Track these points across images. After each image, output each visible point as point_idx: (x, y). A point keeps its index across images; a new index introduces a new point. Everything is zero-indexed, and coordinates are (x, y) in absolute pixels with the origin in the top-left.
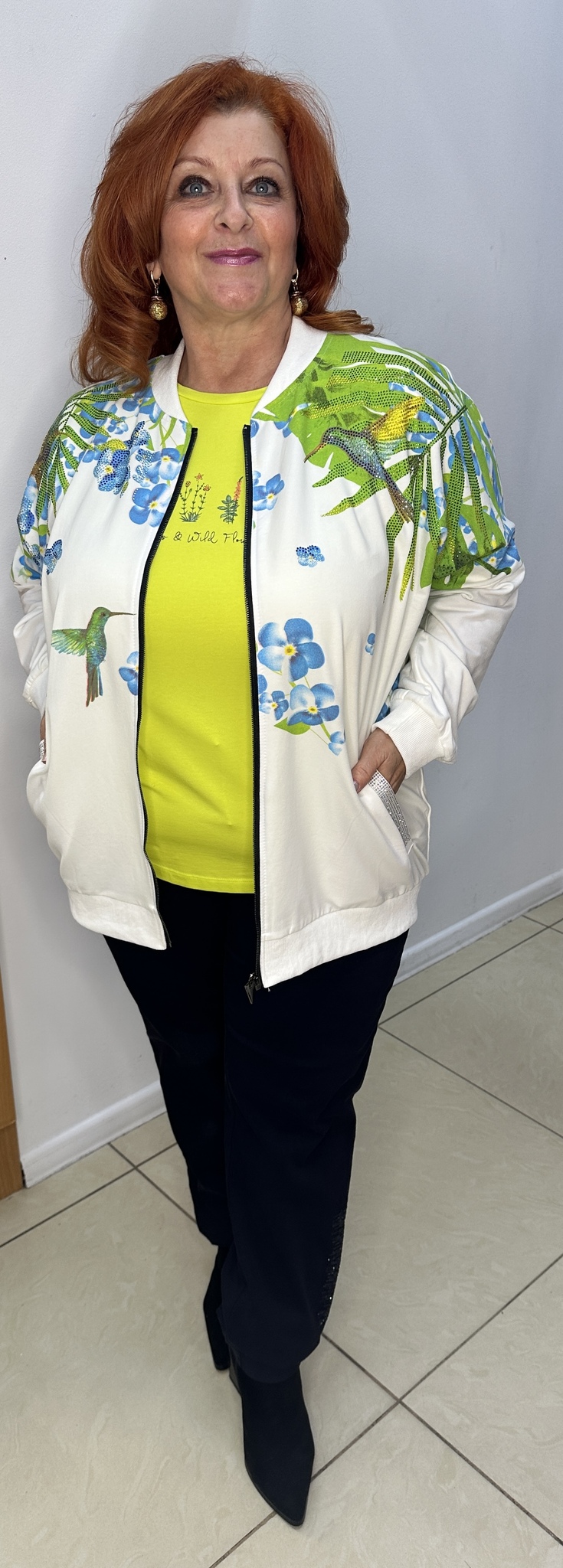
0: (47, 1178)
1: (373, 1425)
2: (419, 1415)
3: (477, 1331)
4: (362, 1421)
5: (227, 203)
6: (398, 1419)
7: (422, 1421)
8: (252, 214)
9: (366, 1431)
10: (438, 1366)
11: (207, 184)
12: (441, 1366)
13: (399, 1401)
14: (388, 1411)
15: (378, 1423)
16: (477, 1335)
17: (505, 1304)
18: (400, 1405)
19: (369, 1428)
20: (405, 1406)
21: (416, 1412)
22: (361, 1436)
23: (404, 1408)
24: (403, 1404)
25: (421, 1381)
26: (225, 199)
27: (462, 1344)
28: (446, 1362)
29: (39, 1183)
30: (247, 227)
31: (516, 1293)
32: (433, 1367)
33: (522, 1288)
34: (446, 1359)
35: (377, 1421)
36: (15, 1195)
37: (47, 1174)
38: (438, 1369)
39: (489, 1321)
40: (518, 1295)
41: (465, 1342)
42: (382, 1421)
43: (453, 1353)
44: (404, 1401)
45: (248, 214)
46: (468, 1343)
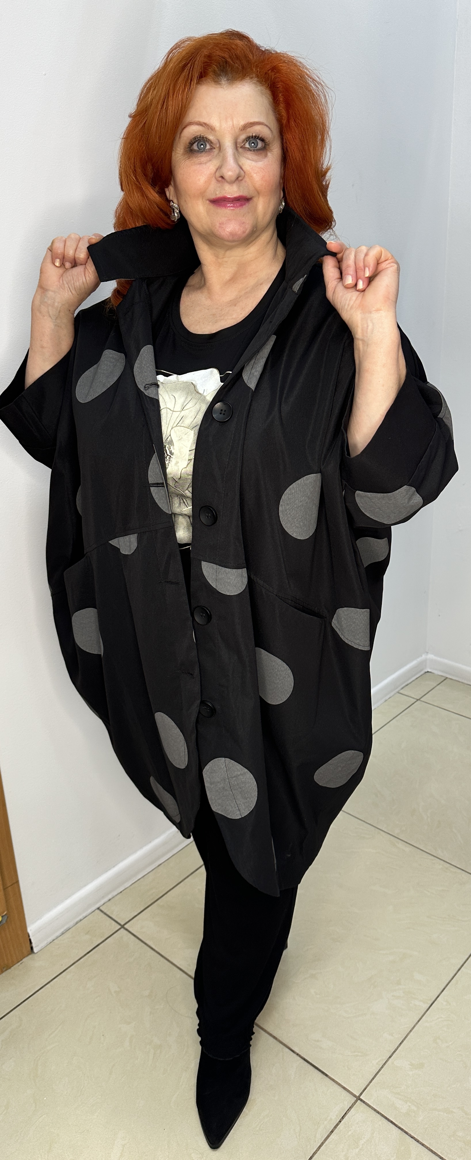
0: (50, 943)
1: (340, 1121)
2: (375, 1108)
3: (411, 1031)
4: (331, 1119)
5: (224, 160)
6: (359, 1112)
7: (378, 1112)
8: (244, 168)
9: (335, 1127)
10: (385, 1064)
11: (211, 142)
12: (387, 1064)
13: (358, 1098)
14: (351, 1108)
15: (344, 1119)
16: (411, 1033)
17: (429, 1005)
18: (359, 1101)
19: (337, 1125)
20: (364, 1102)
21: (372, 1105)
22: (332, 1132)
23: (362, 1103)
24: (362, 1100)
25: (373, 1079)
26: (223, 157)
27: (401, 1044)
28: (390, 1059)
29: (45, 947)
30: (240, 178)
31: (436, 996)
32: (381, 1066)
33: (440, 991)
34: (390, 1057)
35: (343, 1118)
36: (24, 960)
37: (50, 939)
38: (385, 1067)
39: (419, 1021)
40: (438, 997)
41: (402, 1041)
42: (346, 1117)
43: (394, 1052)
44: (361, 1097)
45: (241, 168)
46: (405, 1042)
